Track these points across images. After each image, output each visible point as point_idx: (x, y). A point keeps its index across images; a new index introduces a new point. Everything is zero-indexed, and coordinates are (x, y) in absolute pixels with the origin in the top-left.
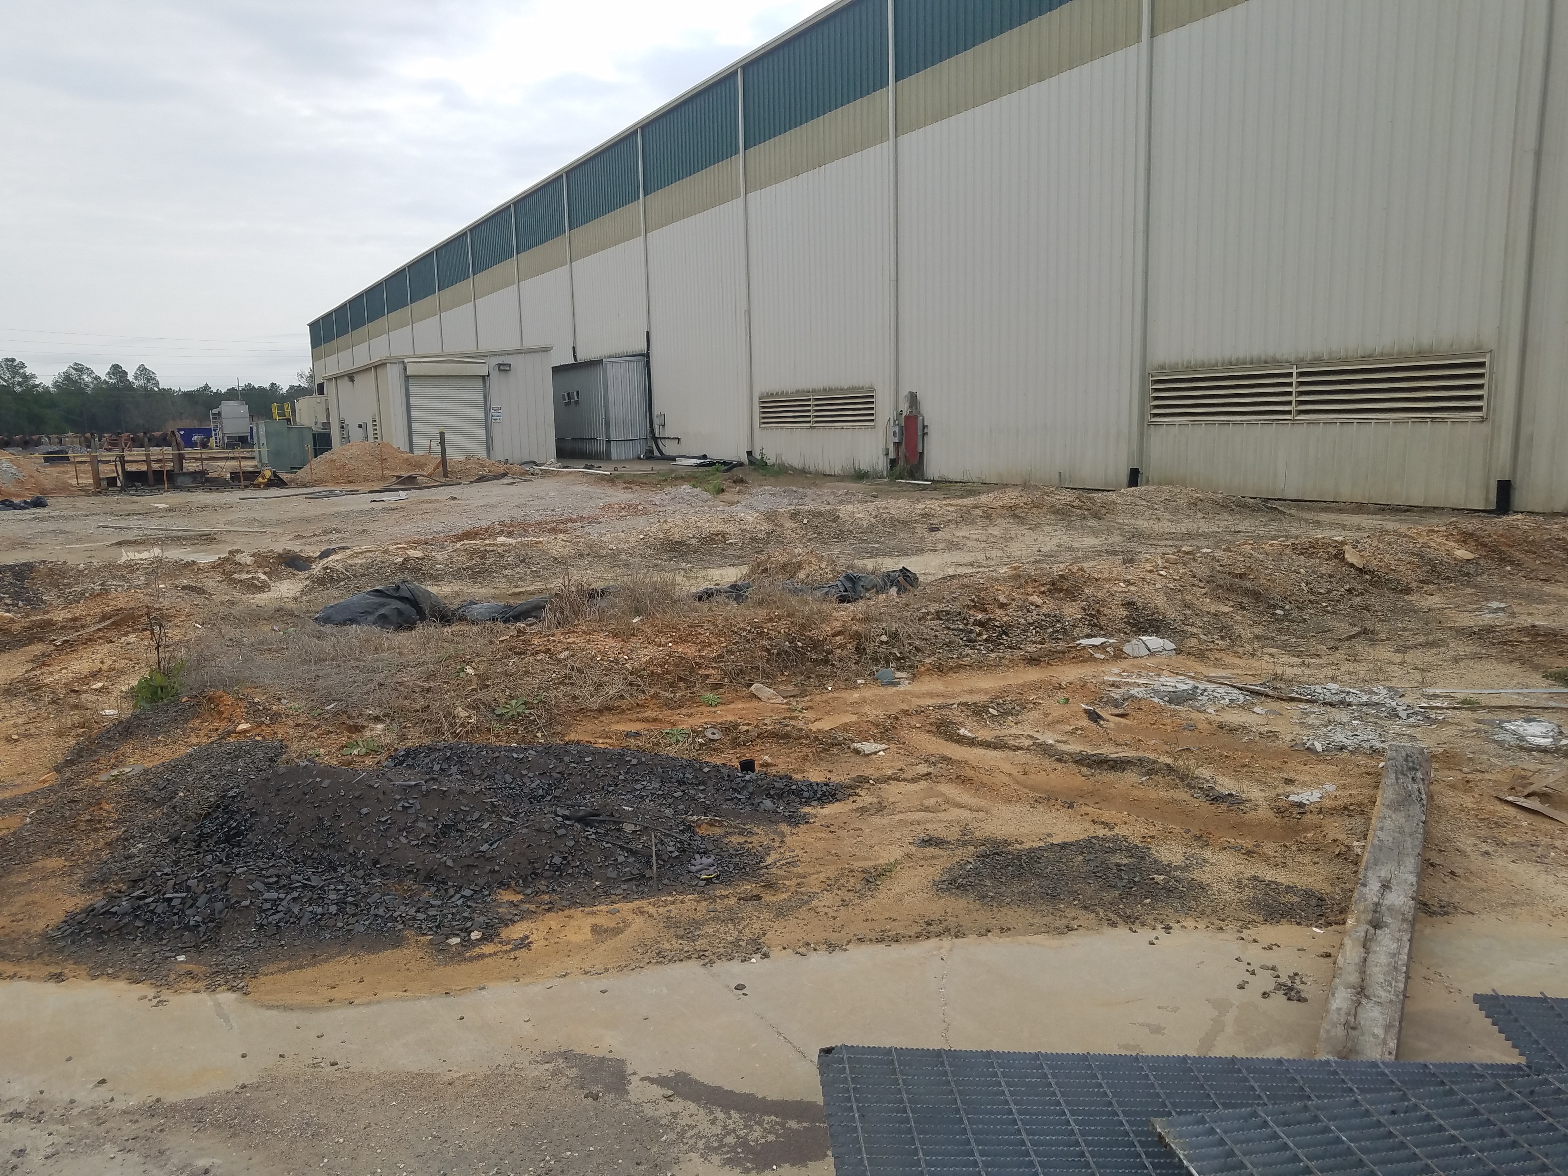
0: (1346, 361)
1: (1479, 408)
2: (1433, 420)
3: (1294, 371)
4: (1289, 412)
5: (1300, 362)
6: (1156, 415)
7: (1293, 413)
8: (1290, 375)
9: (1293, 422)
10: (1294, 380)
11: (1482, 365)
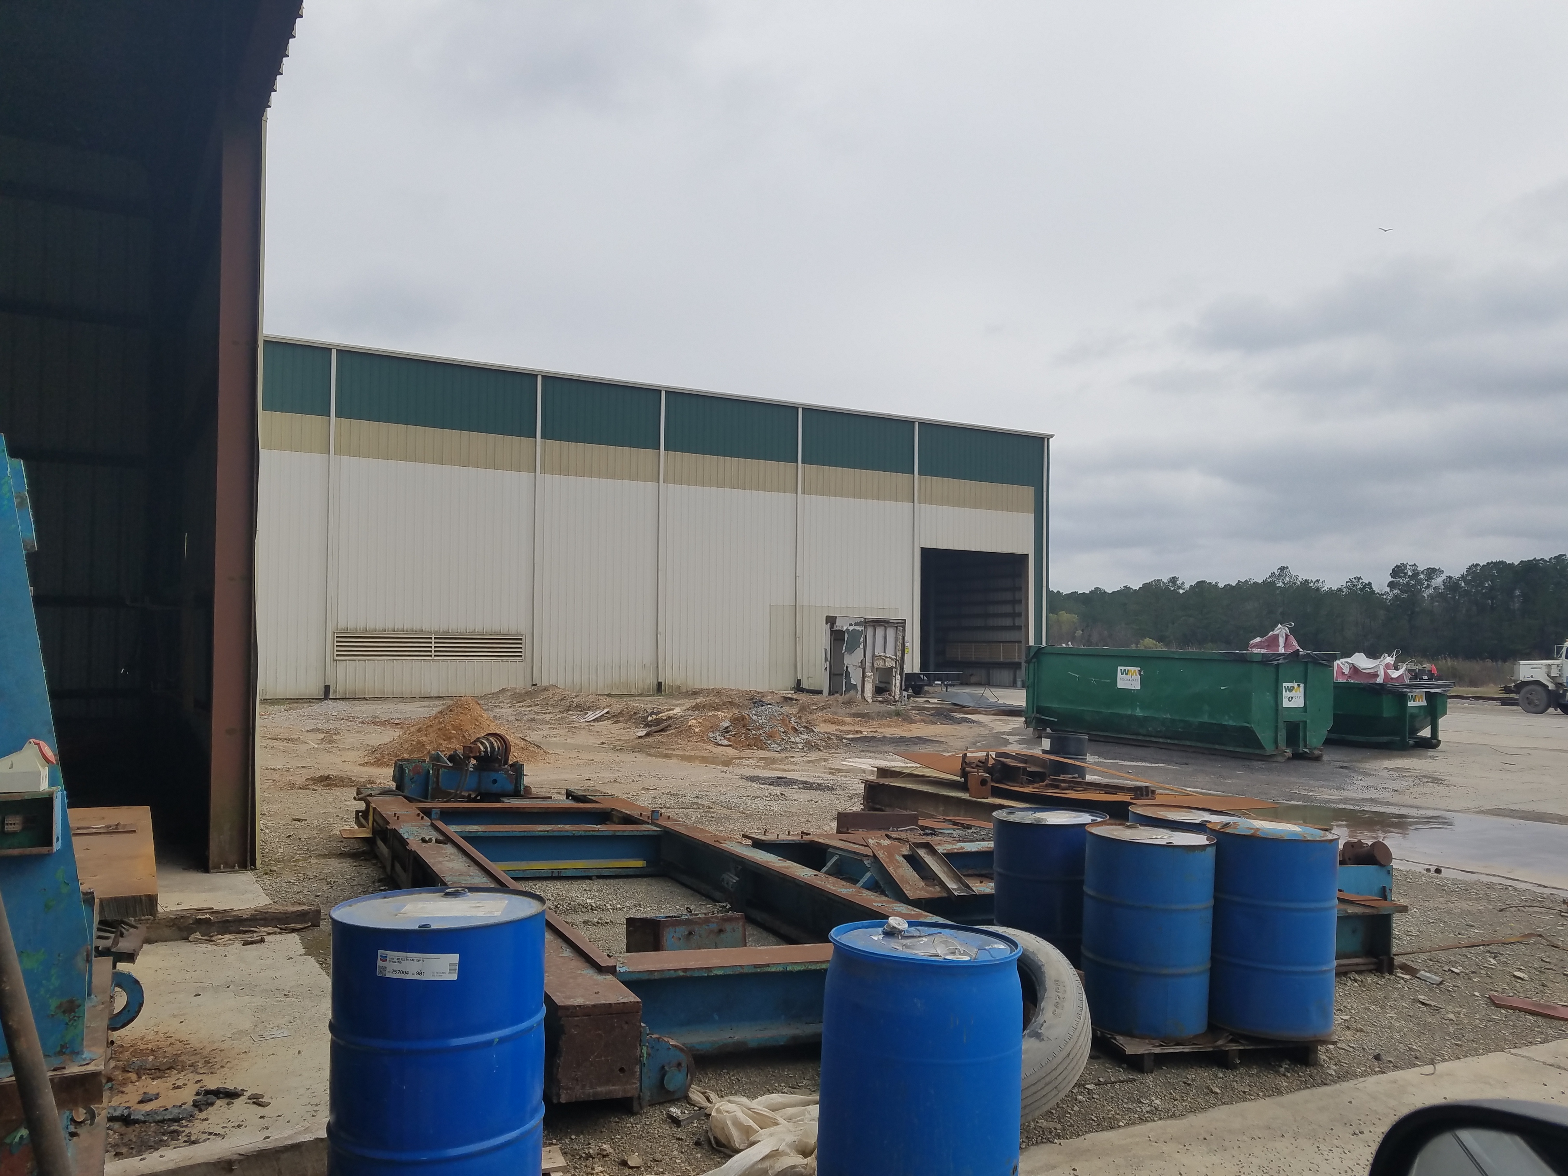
0: (461, 634)
1: (521, 656)
2: (502, 660)
3: (433, 637)
4: (431, 656)
5: (436, 633)
6: (337, 655)
7: (433, 656)
8: (431, 638)
9: (433, 660)
10: (433, 641)
11: (521, 639)
